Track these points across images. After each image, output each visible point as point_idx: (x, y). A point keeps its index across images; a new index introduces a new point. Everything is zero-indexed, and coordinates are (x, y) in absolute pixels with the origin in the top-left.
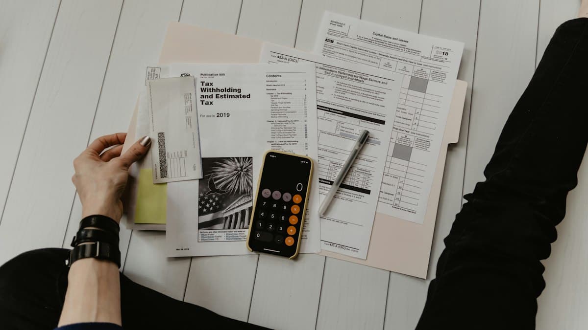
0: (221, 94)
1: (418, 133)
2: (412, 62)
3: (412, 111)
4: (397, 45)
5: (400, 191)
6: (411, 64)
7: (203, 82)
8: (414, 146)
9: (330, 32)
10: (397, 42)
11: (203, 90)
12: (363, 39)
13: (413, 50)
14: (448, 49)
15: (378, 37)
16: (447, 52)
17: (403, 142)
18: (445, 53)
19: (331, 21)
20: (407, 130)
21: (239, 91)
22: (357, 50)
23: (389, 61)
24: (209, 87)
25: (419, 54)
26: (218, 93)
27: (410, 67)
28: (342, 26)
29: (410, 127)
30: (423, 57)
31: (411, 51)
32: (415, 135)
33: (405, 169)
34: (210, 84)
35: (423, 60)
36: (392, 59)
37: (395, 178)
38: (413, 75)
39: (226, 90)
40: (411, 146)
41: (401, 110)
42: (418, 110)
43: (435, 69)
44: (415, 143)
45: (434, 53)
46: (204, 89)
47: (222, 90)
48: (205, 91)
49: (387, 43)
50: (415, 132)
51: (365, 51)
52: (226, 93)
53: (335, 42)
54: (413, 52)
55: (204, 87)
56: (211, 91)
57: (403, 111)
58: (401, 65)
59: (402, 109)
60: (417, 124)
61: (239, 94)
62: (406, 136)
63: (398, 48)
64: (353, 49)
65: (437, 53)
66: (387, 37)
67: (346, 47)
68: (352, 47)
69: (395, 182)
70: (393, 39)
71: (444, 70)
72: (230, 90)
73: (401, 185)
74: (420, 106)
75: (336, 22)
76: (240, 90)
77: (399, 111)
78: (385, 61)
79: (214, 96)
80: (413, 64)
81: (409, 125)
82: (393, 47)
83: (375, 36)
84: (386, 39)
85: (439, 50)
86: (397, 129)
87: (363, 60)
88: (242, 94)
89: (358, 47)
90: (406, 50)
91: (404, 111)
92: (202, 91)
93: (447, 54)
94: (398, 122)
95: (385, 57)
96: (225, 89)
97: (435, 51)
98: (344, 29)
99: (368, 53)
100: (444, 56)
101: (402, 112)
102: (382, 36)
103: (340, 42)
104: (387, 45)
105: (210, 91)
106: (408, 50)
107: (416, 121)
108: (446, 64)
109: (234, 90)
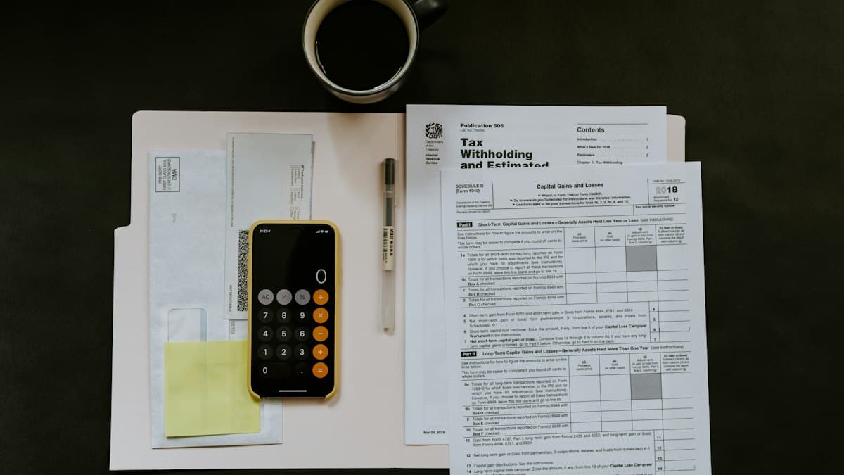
0: (497, 160)
1: (664, 345)
2: (620, 221)
3: (643, 308)
4: (585, 197)
5: (660, 454)
6: (618, 224)
7: (464, 140)
8: (664, 370)
9: (462, 207)
10: (584, 190)
11: (465, 154)
12: (523, 203)
13: (615, 197)
14: (675, 180)
15: (548, 191)
16: (674, 185)
17: (642, 369)
18: (672, 189)
19: (458, 186)
20: (645, 346)
21: (529, 156)
22: (518, 226)
23: (579, 230)
24: (476, 148)
25: (627, 201)
26: (491, 159)
27: (618, 232)
28: (479, 191)
29: (647, 339)
30: (638, 206)
31: (612, 200)
32: (660, 350)
33: (658, 414)
34: (477, 143)
35: (638, 211)
36: (583, 225)
37: (647, 434)
38: (628, 244)
39: (505, 154)
40: (658, 371)
41: (624, 313)
42: (654, 305)
43: (663, 222)
44: (663, 365)
45: (653, 193)
46: (466, 151)
47: (499, 155)
48: (468, 156)
49: (567, 197)
50: (659, 345)
51: (533, 224)
52: (506, 160)
53: (475, 224)
54: (616, 200)
55: (468, 148)
56: (480, 155)
57: (627, 313)
58: (602, 231)
59: (626, 310)
60: (657, 330)
61: (528, 162)
62: (645, 357)
63: (588, 201)
64: (512, 227)
65: (659, 192)
66: (564, 187)
67: (497, 227)
68: (508, 225)
69: (647, 441)
70: (576, 186)
71: (677, 220)
72: (512, 154)
73: (659, 443)
74: (654, 296)
75: (465, 186)
76: (531, 154)
77: (621, 316)
78: (571, 232)
79: (485, 165)
80: (622, 223)
81: (645, 336)
82: (579, 201)
83: (542, 191)
84: (562, 191)
85: (661, 186)
86: (626, 349)
87: (534, 242)
88: (534, 161)
89: (518, 221)
90: (603, 201)
91: (631, 313)
92: (464, 156)
93: (675, 190)
94: (625, 336)
95: (570, 225)
96: (505, 151)
97: (653, 188)
98: (484, 195)
99: (539, 226)
100: (672, 195)
101: (626, 316)
102: (553, 187)
103: (484, 222)
104: (568, 201)
105: (478, 157)
106: (607, 200)
107: (655, 325)
108: (678, 208)
109: (520, 154)
